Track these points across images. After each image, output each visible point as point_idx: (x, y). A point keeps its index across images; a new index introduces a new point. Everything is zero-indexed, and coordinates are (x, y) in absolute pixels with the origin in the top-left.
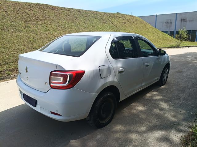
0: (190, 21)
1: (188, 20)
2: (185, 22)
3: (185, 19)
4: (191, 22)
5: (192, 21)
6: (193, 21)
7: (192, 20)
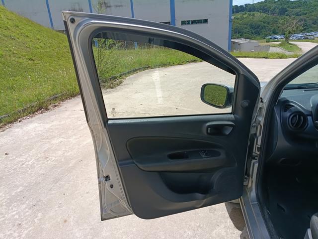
0: (117, 6)
1: (112, 4)
2: (108, 9)
3: (106, 2)
4: (118, 8)
5: (119, 6)
6: (121, 6)
7: (120, 4)
